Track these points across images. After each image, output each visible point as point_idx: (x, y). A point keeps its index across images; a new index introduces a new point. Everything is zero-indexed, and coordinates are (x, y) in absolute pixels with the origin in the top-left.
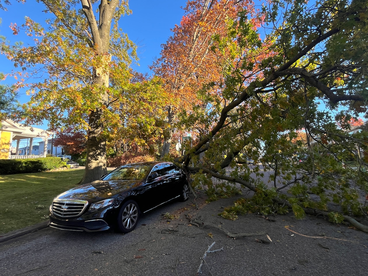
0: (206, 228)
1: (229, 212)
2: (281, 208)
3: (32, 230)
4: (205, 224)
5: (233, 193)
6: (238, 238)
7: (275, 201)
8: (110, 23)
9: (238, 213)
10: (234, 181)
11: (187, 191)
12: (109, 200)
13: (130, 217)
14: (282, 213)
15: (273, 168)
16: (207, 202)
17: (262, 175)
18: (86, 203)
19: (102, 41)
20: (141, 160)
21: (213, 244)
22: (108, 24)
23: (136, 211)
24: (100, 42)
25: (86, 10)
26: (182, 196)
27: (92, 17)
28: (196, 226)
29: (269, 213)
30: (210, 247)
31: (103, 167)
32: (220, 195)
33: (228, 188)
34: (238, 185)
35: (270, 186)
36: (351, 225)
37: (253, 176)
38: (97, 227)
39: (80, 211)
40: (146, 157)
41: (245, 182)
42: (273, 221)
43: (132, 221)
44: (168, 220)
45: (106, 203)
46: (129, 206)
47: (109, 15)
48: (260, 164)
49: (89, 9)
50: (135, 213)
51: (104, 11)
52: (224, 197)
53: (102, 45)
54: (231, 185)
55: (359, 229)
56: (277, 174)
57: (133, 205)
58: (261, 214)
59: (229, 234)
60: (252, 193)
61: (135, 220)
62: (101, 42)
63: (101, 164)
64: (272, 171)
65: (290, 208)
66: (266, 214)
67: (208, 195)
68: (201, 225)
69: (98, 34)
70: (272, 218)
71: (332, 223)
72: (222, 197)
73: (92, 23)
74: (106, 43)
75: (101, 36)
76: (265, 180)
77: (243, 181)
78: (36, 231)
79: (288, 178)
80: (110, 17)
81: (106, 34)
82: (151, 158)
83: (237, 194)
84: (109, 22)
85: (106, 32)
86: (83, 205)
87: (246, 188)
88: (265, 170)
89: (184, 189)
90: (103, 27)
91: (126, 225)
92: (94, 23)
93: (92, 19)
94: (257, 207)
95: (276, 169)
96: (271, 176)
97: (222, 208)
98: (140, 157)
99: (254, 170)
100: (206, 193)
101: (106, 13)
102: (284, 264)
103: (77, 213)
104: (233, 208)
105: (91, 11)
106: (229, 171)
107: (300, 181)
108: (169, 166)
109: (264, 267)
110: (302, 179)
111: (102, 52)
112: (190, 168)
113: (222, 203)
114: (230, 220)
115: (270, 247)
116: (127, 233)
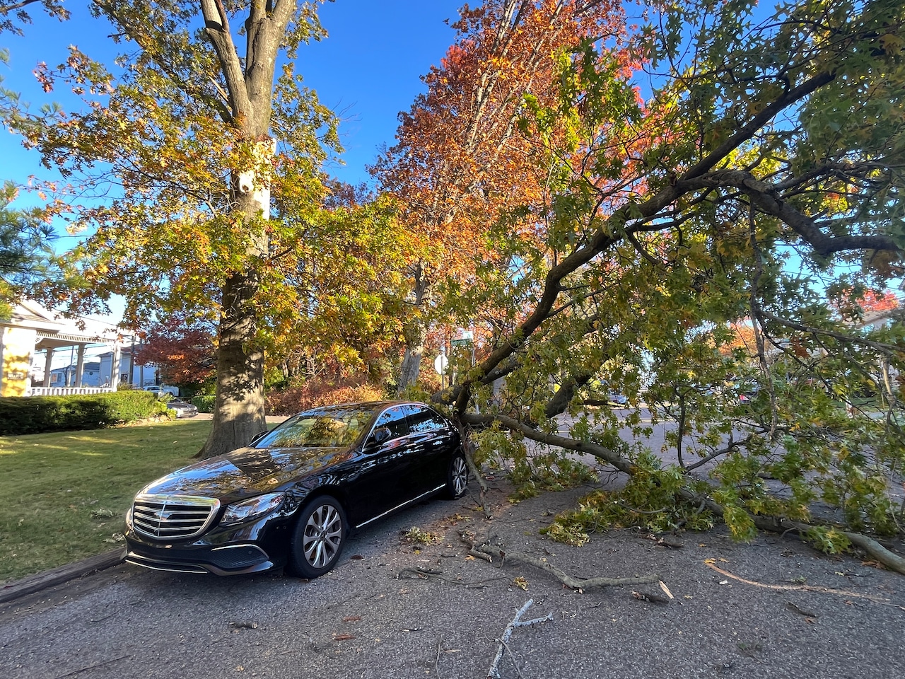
0: (510, 564)
1: (567, 524)
2: (695, 516)
4: (507, 556)
5: (576, 478)
6: (589, 590)
7: (679, 498)
8: (272, 64)
9: (589, 527)
10: (579, 448)
11: (462, 474)
13: (322, 539)
14: (697, 527)
15: (674, 417)
16: (512, 501)
17: (648, 432)
18: (216, 505)
19: (254, 108)
20: (349, 397)
21: (527, 605)
22: (269, 67)
23: (337, 523)
24: (248, 110)
25: (214, 32)
26: (451, 487)
27: (228, 49)
28: (484, 559)
29: (666, 527)
30: (519, 613)
31: (257, 416)
32: (543, 482)
33: (563, 464)
34: (589, 459)
35: (667, 461)
36: (869, 556)
37: (625, 435)
38: (241, 563)
40: (361, 389)
41: (605, 450)
42: (676, 547)
43: (328, 548)
44: (417, 544)
45: (265, 503)
46: (320, 510)
47: (269, 44)
48: (643, 405)
49: (221, 29)
50: (334, 528)
52: (555, 487)
53: (254, 117)
54: (572, 457)
55: (889, 568)
56: (684, 430)
57: (331, 509)
58: (646, 531)
59: (566, 579)
60: (624, 478)
61: (335, 546)
62: (252, 110)
63: (251, 409)
64: (672, 425)
65: (717, 515)
66: (659, 530)
67: (514, 483)
68: (498, 559)
69: (244, 89)
70: (673, 541)
71: (821, 552)
72: (548, 488)
73: (230, 64)
74: (263, 112)
75: (252, 95)
76: (654, 445)
77: (602, 450)
78: (93, 573)
79: (712, 441)
80: (271, 48)
81: (264, 90)
82: (373, 392)
83: (586, 480)
84: (270, 60)
85: (263, 85)
86: (208, 509)
87: (610, 465)
88: (654, 422)
89: (454, 469)
90: (256, 73)
91: (313, 559)
92: (235, 62)
93: (229, 53)
94: (635, 513)
95: (682, 419)
96: (670, 436)
97: (549, 515)
98: (346, 391)
99: (627, 420)
100: (510, 478)
101: (262, 40)
102: (704, 653)
103: (194, 528)
104: (576, 515)
105: (227, 34)
106: (565, 424)
107: (742, 448)
108: (417, 411)
109: (654, 661)
110: (747, 443)
111: (254, 134)
112: (470, 417)
113: (549, 504)
114: (570, 544)
115: (668, 612)
116: (316, 577)
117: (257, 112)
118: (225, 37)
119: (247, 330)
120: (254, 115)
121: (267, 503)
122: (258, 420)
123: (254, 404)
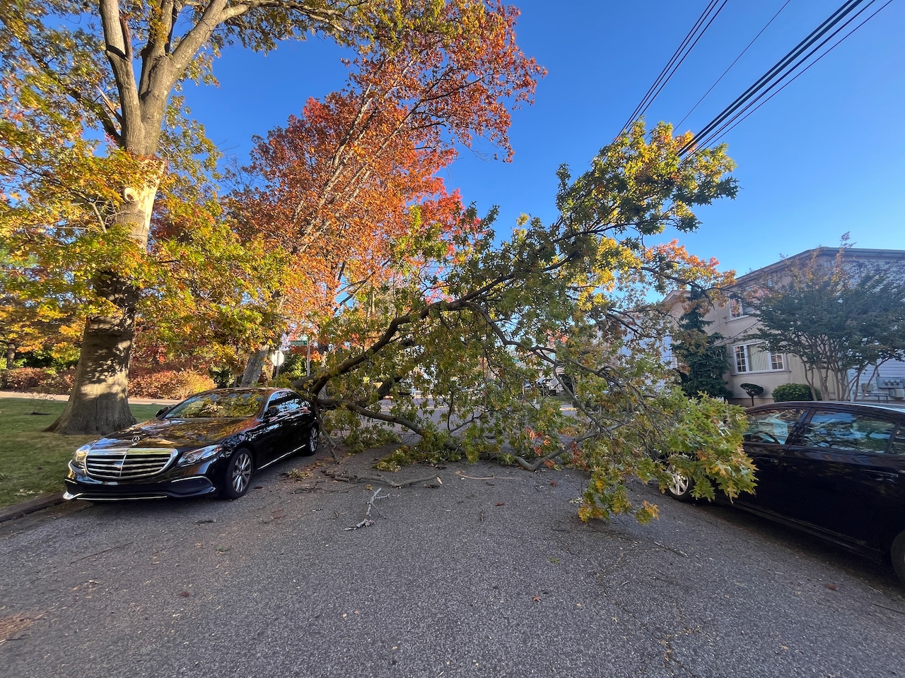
0: (360, 481)
1: (388, 462)
2: (453, 455)
3: (13, 515)
4: (359, 477)
5: (387, 440)
6: (404, 487)
7: (446, 446)
8: (166, 96)
9: (400, 462)
10: (392, 421)
11: (315, 439)
12: (215, 446)
13: (241, 475)
14: (453, 459)
15: (448, 403)
16: (350, 454)
17: (431, 412)
18: (175, 453)
19: (146, 129)
21: (379, 490)
22: (163, 97)
23: (248, 465)
24: (140, 130)
25: (116, 57)
26: (308, 446)
27: (128, 75)
28: (345, 481)
29: (439, 460)
30: (376, 493)
31: (121, 395)
32: (367, 443)
33: (380, 432)
34: (398, 427)
35: (441, 428)
36: (520, 465)
37: (420, 413)
38: (193, 489)
39: (167, 460)
40: (185, 373)
41: (408, 422)
42: (443, 468)
43: (243, 481)
44: (298, 478)
45: (208, 452)
46: (241, 456)
47: (166, 81)
48: (430, 397)
49: (124, 57)
50: (246, 469)
51: (154, 67)
52: (375, 446)
53: (145, 138)
54: (386, 427)
55: (526, 469)
56: (451, 411)
57: (246, 456)
58: (430, 463)
59: (392, 483)
60: (418, 438)
61: (247, 480)
62: (143, 131)
63: (116, 389)
64: (445, 408)
65: (463, 454)
66: (436, 462)
67: (347, 445)
68: (352, 479)
69: (139, 113)
70: (441, 466)
71: (505, 465)
72: (371, 446)
73: (128, 88)
74: (154, 134)
75: (144, 118)
76: (435, 419)
77: (407, 422)
78: (21, 516)
79: (464, 416)
80: (168, 83)
81: (157, 116)
82: (198, 377)
83: (394, 442)
84: (166, 93)
85: (156, 114)
86: (169, 456)
87: (410, 431)
88: (435, 406)
89: (311, 435)
90: (150, 100)
91: (236, 487)
92: (133, 88)
93: (128, 78)
94: (423, 454)
95: (451, 406)
96: (443, 415)
97: (375, 460)
98: (168, 374)
99: (421, 405)
100: (344, 443)
101: (160, 73)
102: (453, 500)
103: (156, 469)
104: (393, 456)
105: (129, 63)
106: (386, 407)
107: (478, 420)
108: (284, 395)
109: (434, 504)
110: (481, 418)
111: (143, 153)
112: (320, 400)
113: (373, 455)
114: (391, 471)
115: (440, 490)
116: (236, 498)
117: (148, 134)
118: (126, 66)
119: (118, 321)
120: (144, 135)
121: (209, 451)
122: (122, 399)
123: (119, 385)
